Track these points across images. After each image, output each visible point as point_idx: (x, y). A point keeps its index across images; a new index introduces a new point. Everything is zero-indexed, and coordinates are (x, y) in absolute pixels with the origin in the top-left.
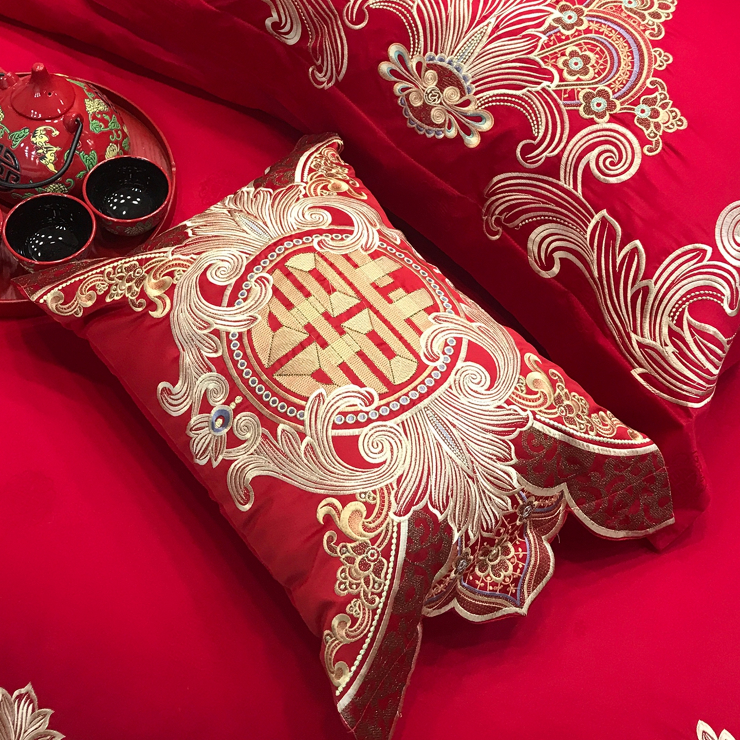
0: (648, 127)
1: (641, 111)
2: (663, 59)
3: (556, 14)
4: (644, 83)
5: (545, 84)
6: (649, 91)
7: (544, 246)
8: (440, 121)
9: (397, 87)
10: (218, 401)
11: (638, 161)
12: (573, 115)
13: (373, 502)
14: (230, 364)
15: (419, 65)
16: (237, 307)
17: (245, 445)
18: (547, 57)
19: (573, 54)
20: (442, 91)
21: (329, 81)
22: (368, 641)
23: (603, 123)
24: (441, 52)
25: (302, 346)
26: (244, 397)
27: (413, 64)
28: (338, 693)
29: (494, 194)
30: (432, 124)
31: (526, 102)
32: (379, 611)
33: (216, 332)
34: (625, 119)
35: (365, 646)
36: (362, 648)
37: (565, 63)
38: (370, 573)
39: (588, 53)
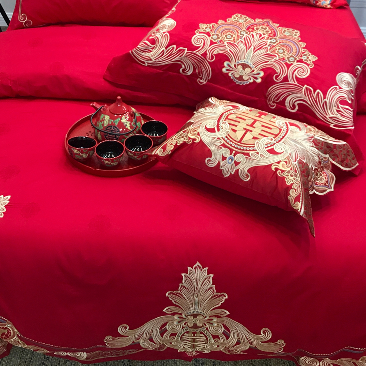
0: (307, 61)
1: (304, 58)
2: (303, 44)
3: (269, 41)
4: (301, 51)
5: (275, 58)
6: (304, 53)
7: (291, 103)
8: (246, 79)
9: (230, 74)
10: (227, 155)
11: (309, 70)
12: (286, 64)
13: (286, 161)
14: (227, 144)
15: (235, 65)
16: (221, 131)
17: (241, 162)
18: (272, 52)
19: (279, 49)
20: (244, 70)
21: (205, 81)
22: (301, 194)
23: (295, 63)
24: (241, 59)
25: (245, 133)
26: (235, 151)
27: (233, 66)
28: (299, 211)
29: (270, 94)
30: (244, 80)
31: (271, 65)
32: (300, 186)
33: (218, 138)
34: (301, 61)
35: (301, 196)
36: (300, 196)
37: (278, 52)
38: (294, 177)
39: (283, 48)
